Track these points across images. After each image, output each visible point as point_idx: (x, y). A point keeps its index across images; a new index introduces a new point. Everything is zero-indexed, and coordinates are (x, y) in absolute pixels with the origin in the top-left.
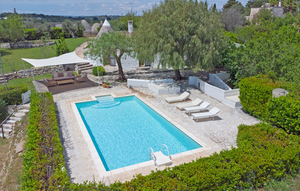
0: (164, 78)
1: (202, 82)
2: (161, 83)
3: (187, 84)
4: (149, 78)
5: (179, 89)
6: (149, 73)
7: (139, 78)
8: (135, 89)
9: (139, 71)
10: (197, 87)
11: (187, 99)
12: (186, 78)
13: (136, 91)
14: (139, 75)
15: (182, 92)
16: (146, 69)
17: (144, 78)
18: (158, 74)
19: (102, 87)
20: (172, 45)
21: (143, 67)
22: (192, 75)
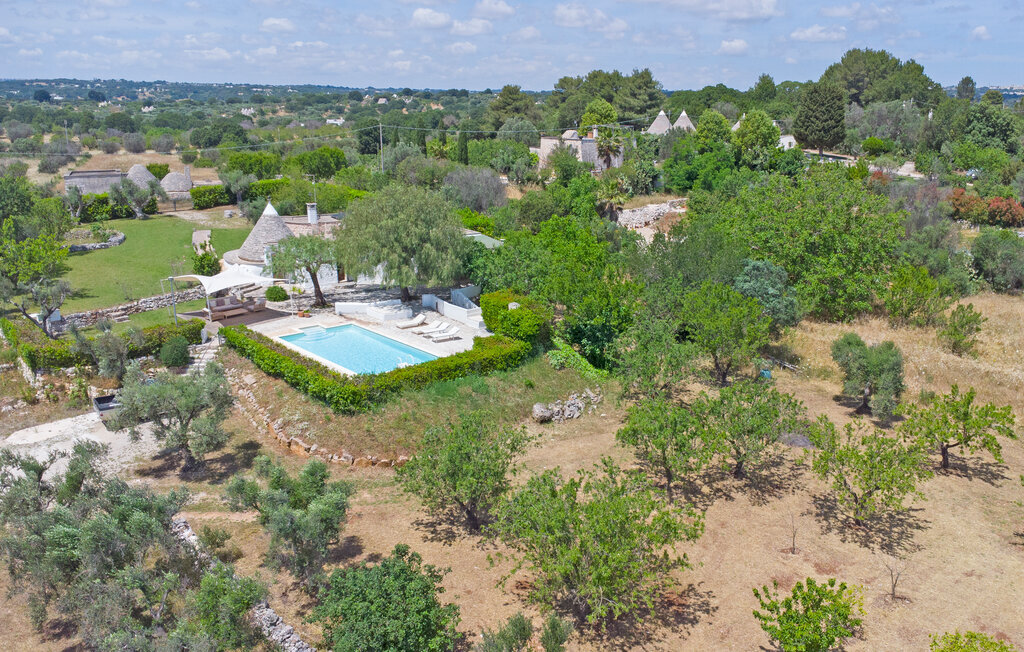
0: (384, 299)
1: (440, 301)
2: (385, 306)
3: (421, 305)
4: (362, 300)
5: (411, 311)
6: (357, 292)
7: (345, 300)
8: (348, 316)
9: (341, 291)
10: (434, 309)
11: (423, 324)
12: (416, 298)
13: (352, 319)
14: (343, 296)
15: (414, 316)
16: (352, 287)
17: (353, 300)
18: (373, 293)
19: (297, 317)
20: (400, 256)
21: (345, 282)
22: (427, 292)
